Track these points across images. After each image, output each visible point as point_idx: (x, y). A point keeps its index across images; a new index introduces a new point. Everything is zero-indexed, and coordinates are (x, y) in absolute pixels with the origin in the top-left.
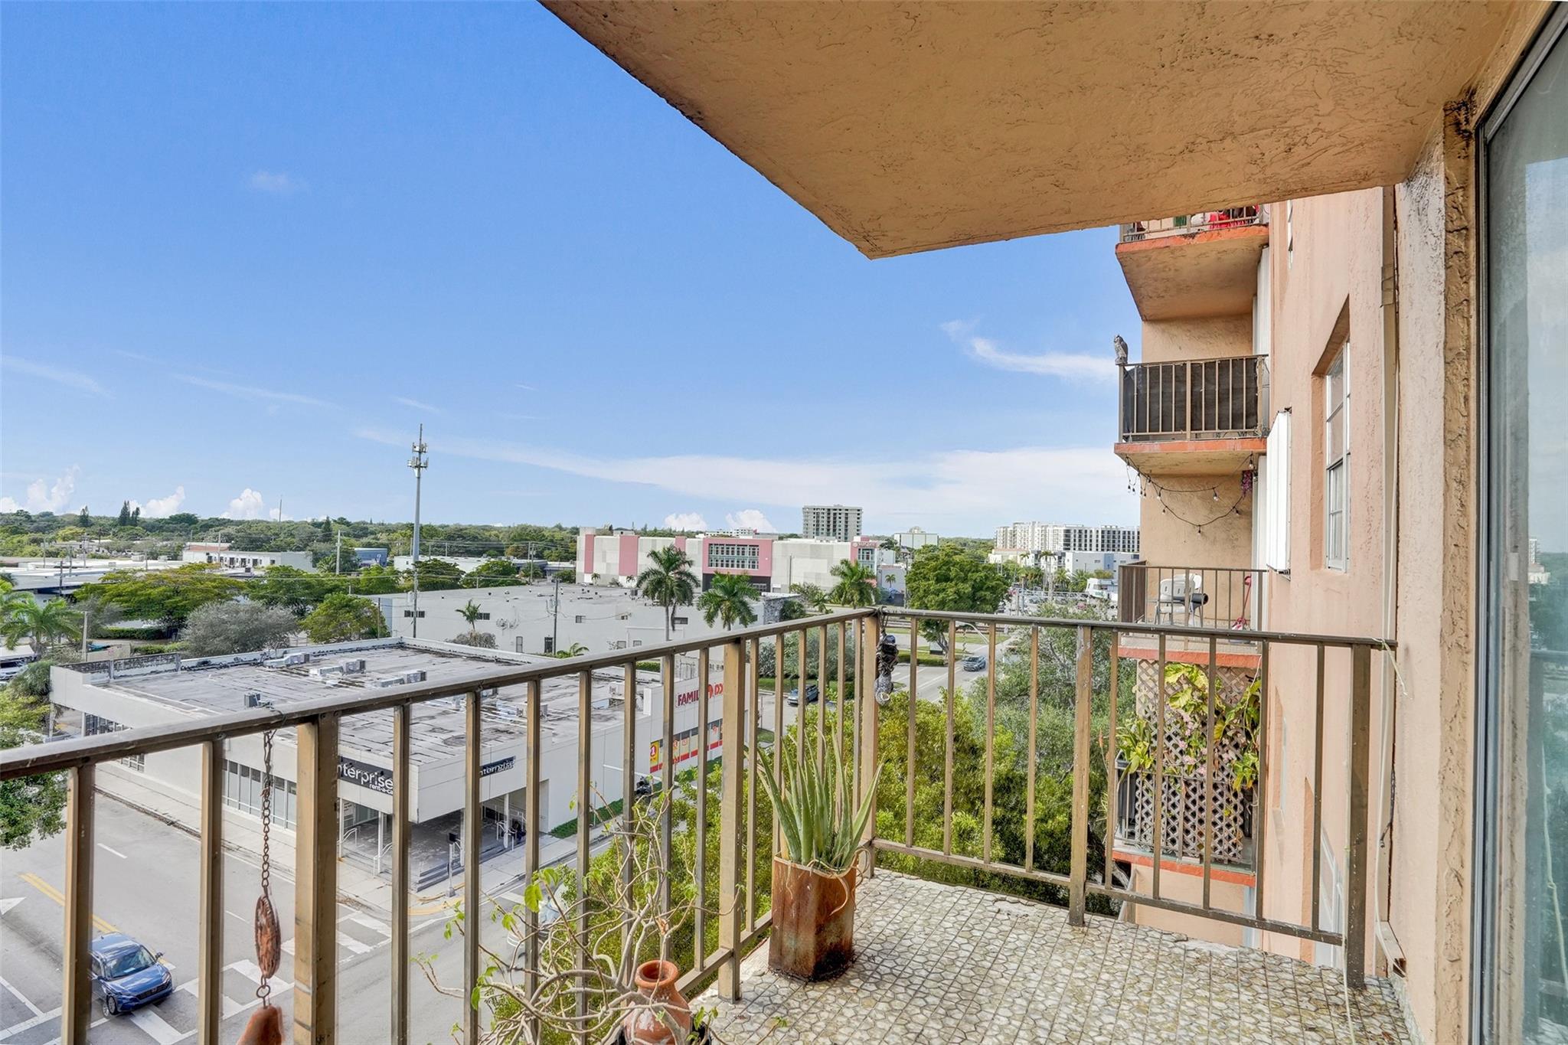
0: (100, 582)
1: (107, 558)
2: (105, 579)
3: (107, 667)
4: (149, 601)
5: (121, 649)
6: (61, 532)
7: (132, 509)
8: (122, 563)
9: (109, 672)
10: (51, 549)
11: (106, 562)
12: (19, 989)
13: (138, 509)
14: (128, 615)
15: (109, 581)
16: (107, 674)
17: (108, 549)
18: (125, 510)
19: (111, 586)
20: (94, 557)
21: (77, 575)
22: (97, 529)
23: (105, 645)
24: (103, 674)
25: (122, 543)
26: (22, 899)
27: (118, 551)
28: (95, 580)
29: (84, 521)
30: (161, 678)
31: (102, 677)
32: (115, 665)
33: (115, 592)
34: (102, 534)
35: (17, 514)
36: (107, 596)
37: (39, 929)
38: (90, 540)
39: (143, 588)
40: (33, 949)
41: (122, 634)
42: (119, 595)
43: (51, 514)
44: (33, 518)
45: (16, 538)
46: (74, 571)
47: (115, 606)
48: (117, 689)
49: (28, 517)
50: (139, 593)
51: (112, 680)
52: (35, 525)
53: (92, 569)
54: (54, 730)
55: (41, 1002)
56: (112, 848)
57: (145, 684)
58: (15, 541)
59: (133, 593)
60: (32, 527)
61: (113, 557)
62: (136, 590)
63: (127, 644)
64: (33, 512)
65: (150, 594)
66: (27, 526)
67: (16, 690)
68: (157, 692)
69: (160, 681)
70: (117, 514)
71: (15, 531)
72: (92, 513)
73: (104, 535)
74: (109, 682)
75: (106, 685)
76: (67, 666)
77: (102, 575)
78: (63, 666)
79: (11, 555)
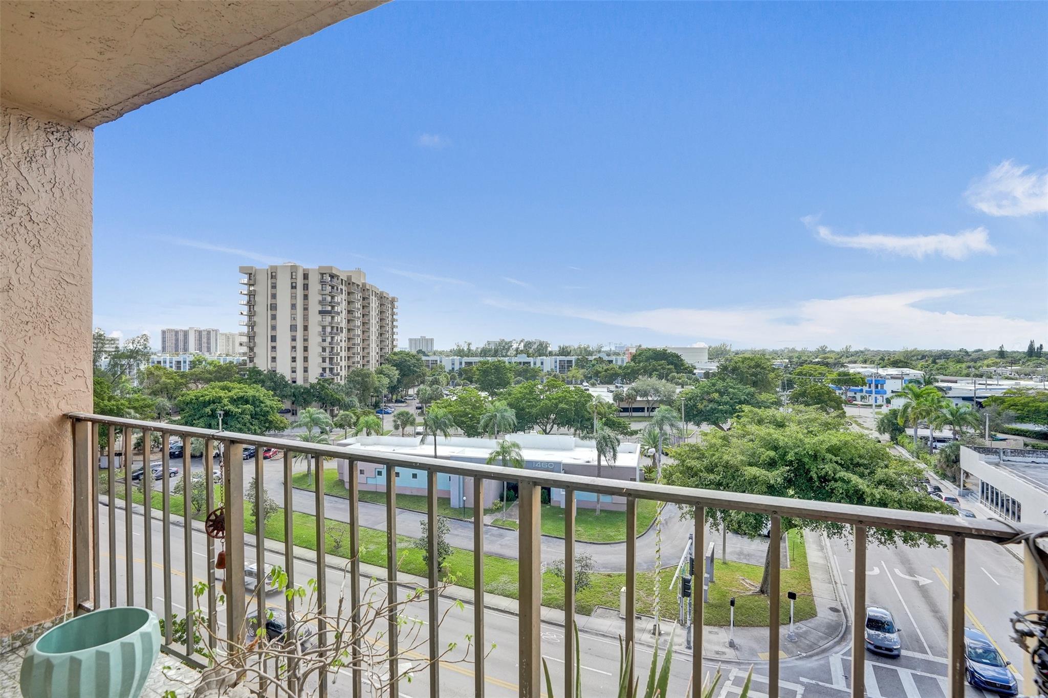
0: (1002, 395)
1: (1016, 379)
2: (1005, 393)
3: (998, 453)
4: (1037, 411)
5: (1017, 442)
6: (986, 362)
7: (1037, 346)
8: (1024, 383)
9: (999, 456)
10: (977, 372)
11: (1013, 382)
12: (922, 633)
13: (1041, 345)
14: (1021, 419)
15: (1008, 395)
16: (998, 457)
17: (1017, 373)
18: (1031, 347)
19: (1009, 399)
20: (1007, 378)
21: (990, 389)
22: (1009, 360)
23: (1005, 438)
24: (995, 456)
25: (1028, 370)
26: (931, 581)
27: (1026, 375)
28: (999, 394)
29: (1002, 354)
30: (1040, 467)
31: (994, 458)
32: (1004, 452)
33: (1012, 403)
34: (1014, 362)
35: (960, 351)
36: (1006, 405)
37: (938, 604)
38: (1005, 367)
39: (1034, 401)
40: (933, 614)
41: (1017, 433)
42: (1015, 405)
43: (982, 350)
44: (970, 354)
45: (959, 365)
46: (988, 387)
47: (1012, 413)
48: (1005, 469)
49: (967, 352)
50: (1030, 404)
51: (1002, 462)
52: (971, 357)
53: (1000, 386)
54: (964, 486)
55: (932, 648)
56: (990, 574)
57: (1026, 469)
58: (958, 367)
59: (1025, 405)
60: (969, 358)
61: (1021, 379)
62: (1029, 403)
63: (1021, 439)
64: (970, 349)
65: (1039, 406)
66: (966, 358)
67: (941, 457)
68: (1034, 476)
69: (1038, 469)
70: (1026, 349)
71: (959, 362)
72: (1007, 349)
73: (1015, 364)
74: (999, 462)
75: (997, 465)
76: (971, 448)
77: (1004, 391)
78: (968, 447)
79: (955, 376)
